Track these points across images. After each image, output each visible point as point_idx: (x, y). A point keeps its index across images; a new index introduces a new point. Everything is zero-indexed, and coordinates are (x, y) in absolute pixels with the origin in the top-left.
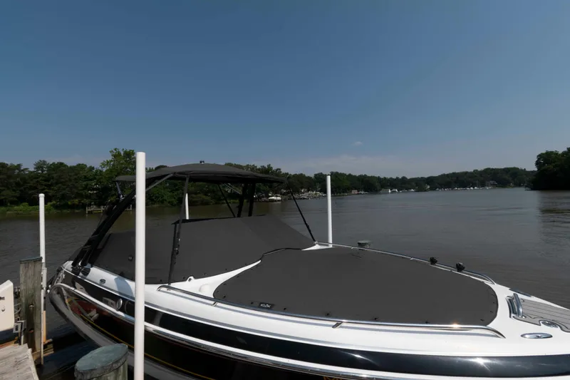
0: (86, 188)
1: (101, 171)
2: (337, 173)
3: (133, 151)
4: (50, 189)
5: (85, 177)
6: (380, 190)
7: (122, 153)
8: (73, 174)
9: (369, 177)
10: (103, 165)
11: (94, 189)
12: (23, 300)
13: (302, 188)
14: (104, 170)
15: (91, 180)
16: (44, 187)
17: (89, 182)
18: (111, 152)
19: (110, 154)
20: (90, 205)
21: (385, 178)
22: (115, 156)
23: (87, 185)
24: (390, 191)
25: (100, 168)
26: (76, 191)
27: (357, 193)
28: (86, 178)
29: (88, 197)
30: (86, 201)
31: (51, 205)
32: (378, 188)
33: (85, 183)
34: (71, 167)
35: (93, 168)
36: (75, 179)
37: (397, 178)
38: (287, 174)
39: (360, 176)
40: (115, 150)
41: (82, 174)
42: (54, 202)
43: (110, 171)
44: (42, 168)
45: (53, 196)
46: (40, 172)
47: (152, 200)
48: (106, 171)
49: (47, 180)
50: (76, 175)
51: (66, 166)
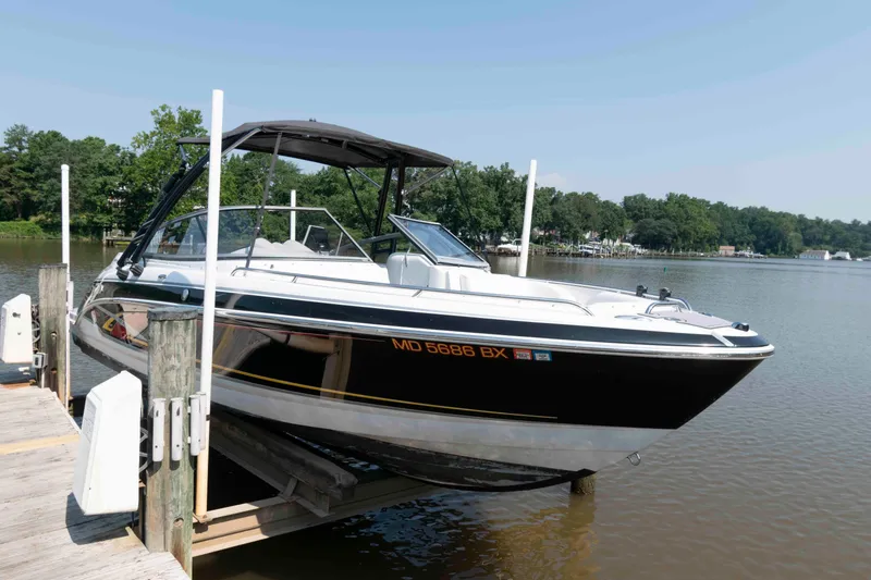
0: (103, 190)
1: (133, 156)
2: (685, 197)
3: (199, 112)
4: (33, 188)
5: (101, 166)
6: (800, 252)
7: (177, 116)
8: (78, 158)
9: (773, 215)
10: (138, 142)
11: (118, 195)
12: (43, 323)
13: (586, 229)
14: (139, 152)
15: (111, 174)
16: (22, 182)
17: (109, 179)
18: (154, 113)
19: (152, 119)
20: (109, 228)
21: (819, 222)
22: (161, 123)
23: (105, 184)
24: (827, 256)
25: (131, 150)
26: (84, 195)
27: (732, 253)
28: (103, 170)
29: (106, 210)
30: (103, 219)
31: (37, 223)
32: (796, 245)
33: (100, 180)
34: (73, 144)
35: (118, 149)
36: (82, 170)
37: (855, 223)
38: (552, 190)
39: (749, 210)
40: (163, 108)
41: (96, 159)
42: (43, 217)
43: (151, 155)
44: (20, 141)
45: (41, 203)
46: (16, 149)
47: (235, 229)
48: (144, 155)
49: (29, 169)
50: (84, 161)
51: (63, 140)
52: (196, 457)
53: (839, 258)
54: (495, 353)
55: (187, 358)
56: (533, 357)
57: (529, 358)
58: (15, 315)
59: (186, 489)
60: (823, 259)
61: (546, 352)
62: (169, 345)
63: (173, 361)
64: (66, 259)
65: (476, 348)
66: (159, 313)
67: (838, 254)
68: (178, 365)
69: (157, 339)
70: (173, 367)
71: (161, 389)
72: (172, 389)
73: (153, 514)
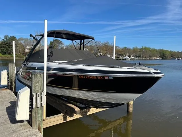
27: (156, 58)
46: (6, 40)
52: (43, 106)
53: (179, 59)
54: (101, 78)
55: (41, 83)
56: (109, 78)
57: (108, 78)
58: (3, 74)
59: (41, 114)
60: (175, 59)
61: (112, 77)
62: (36, 80)
63: (37, 84)
64: (14, 62)
65: (96, 77)
66: (34, 73)
67: (179, 58)
68: (38, 85)
69: (33, 79)
70: (37, 86)
71: (34, 91)
72: (37, 90)
73: (33, 120)
